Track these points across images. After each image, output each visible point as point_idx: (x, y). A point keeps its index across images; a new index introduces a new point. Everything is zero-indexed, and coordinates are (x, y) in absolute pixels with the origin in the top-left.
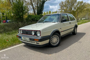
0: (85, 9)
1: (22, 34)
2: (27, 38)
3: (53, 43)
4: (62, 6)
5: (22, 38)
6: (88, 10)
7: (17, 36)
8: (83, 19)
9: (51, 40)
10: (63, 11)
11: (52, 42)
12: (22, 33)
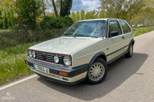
0: (144, 8)
1: (35, 58)
2: (45, 69)
3: (94, 77)
4: (105, 2)
5: (36, 66)
6: (148, 10)
7: (25, 61)
8: (138, 26)
9: (91, 71)
10: (106, 10)
11: (92, 75)
12: (34, 56)
